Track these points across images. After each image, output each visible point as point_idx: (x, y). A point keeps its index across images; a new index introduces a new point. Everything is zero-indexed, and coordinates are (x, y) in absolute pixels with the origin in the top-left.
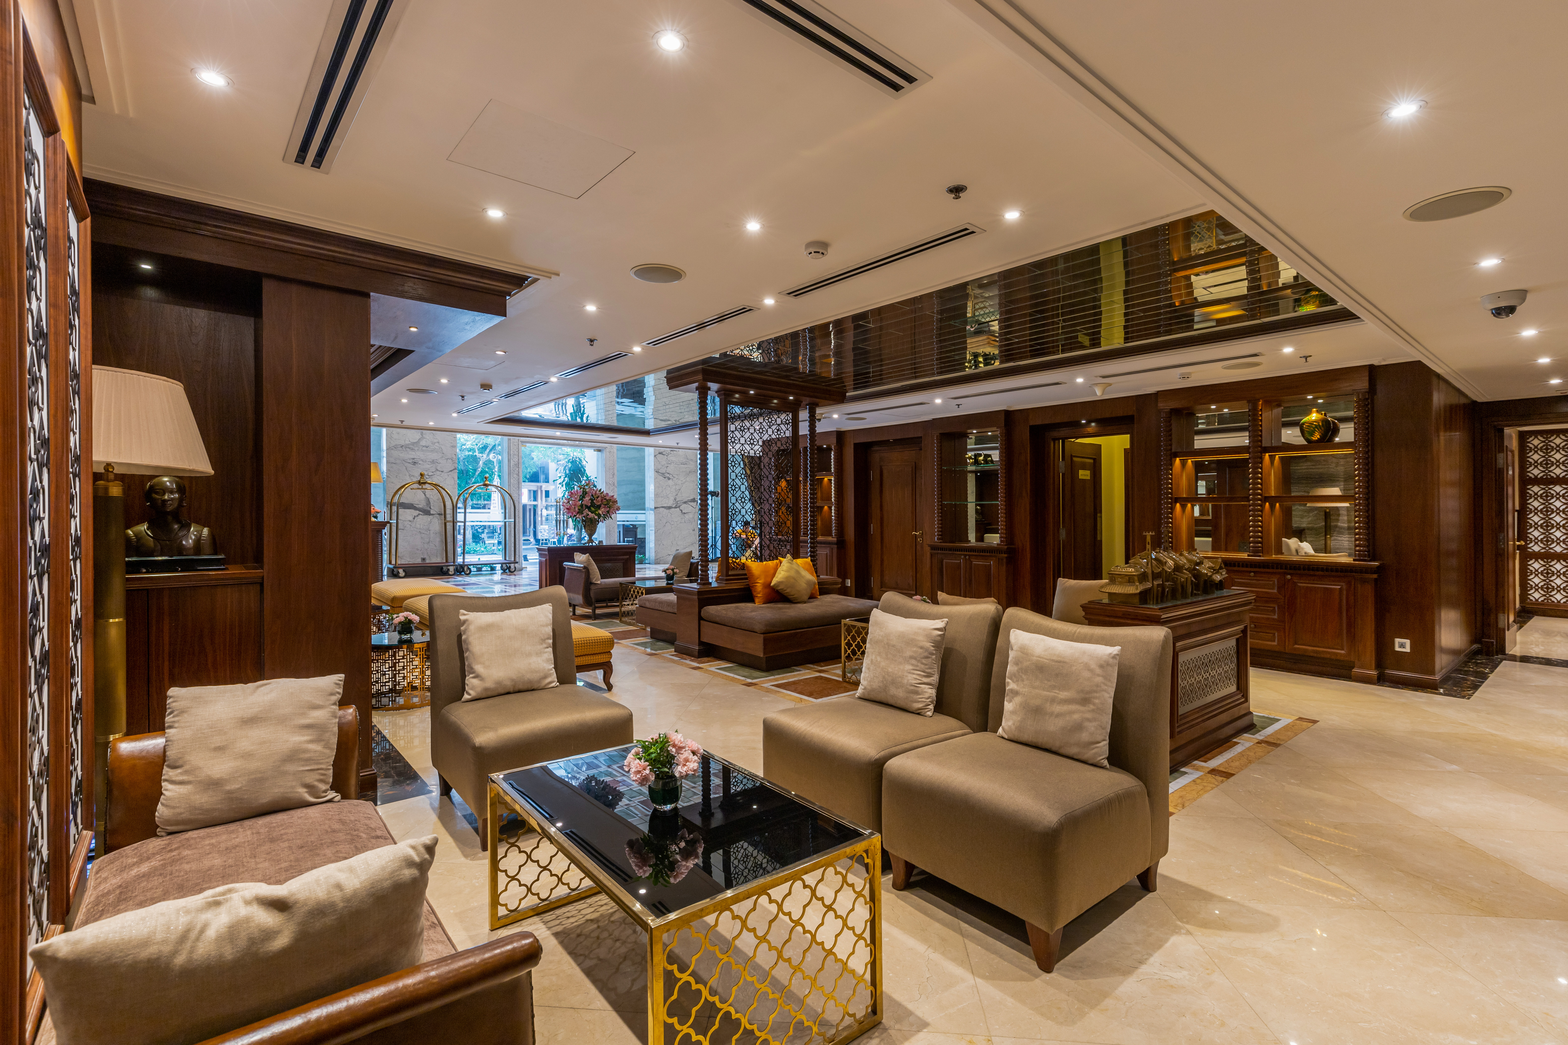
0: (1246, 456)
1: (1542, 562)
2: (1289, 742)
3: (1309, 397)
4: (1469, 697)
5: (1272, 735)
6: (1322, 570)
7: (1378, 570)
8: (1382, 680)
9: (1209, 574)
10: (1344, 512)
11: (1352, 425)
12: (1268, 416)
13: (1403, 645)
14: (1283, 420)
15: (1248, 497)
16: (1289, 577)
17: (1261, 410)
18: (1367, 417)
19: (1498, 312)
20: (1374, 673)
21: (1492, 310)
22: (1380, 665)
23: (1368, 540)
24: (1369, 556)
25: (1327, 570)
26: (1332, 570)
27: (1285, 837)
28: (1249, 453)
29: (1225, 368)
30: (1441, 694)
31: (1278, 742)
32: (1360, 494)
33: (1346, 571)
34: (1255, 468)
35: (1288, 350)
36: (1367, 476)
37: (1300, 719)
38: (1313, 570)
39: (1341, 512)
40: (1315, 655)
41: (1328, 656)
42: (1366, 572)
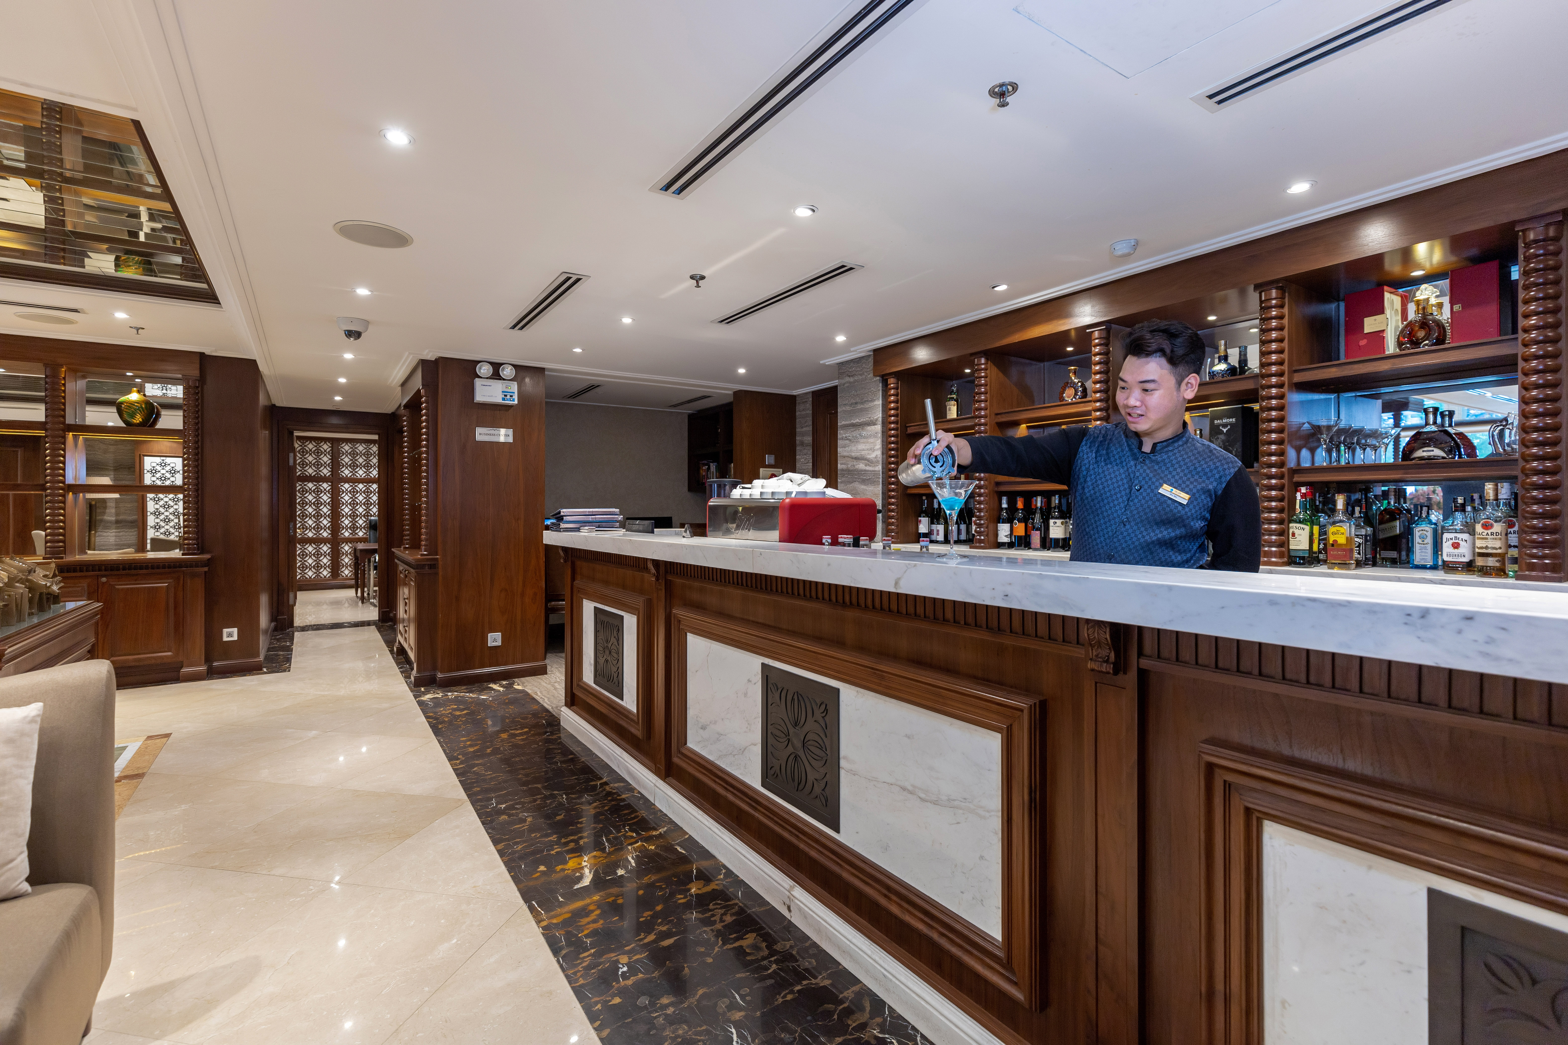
0: (42, 433)
1: (314, 546)
2: (153, 767)
3: (128, 374)
4: (288, 669)
5: (127, 767)
6: (147, 568)
7: (208, 563)
8: (213, 673)
9: (48, 584)
10: (112, 504)
11: (181, 413)
12: (75, 387)
13: (231, 634)
14: (87, 395)
15: (44, 485)
16: (104, 579)
17: (64, 378)
18: (197, 406)
19: (350, 334)
20: (203, 668)
21: (345, 331)
22: (208, 660)
23: (197, 533)
24: (198, 549)
25: (153, 568)
26: (158, 567)
27: (212, 868)
28: (46, 430)
29: (19, 316)
30: (265, 673)
31: (140, 772)
32: (189, 485)
33: (175, 567)
34: (53, 449)
35: (121, 315)
36: (197, 466)
37: (150, 738)
38: (135, 568)
39: (109, 504)
40: (137, 664)
41: (153, 661)
42: (197, 566)
